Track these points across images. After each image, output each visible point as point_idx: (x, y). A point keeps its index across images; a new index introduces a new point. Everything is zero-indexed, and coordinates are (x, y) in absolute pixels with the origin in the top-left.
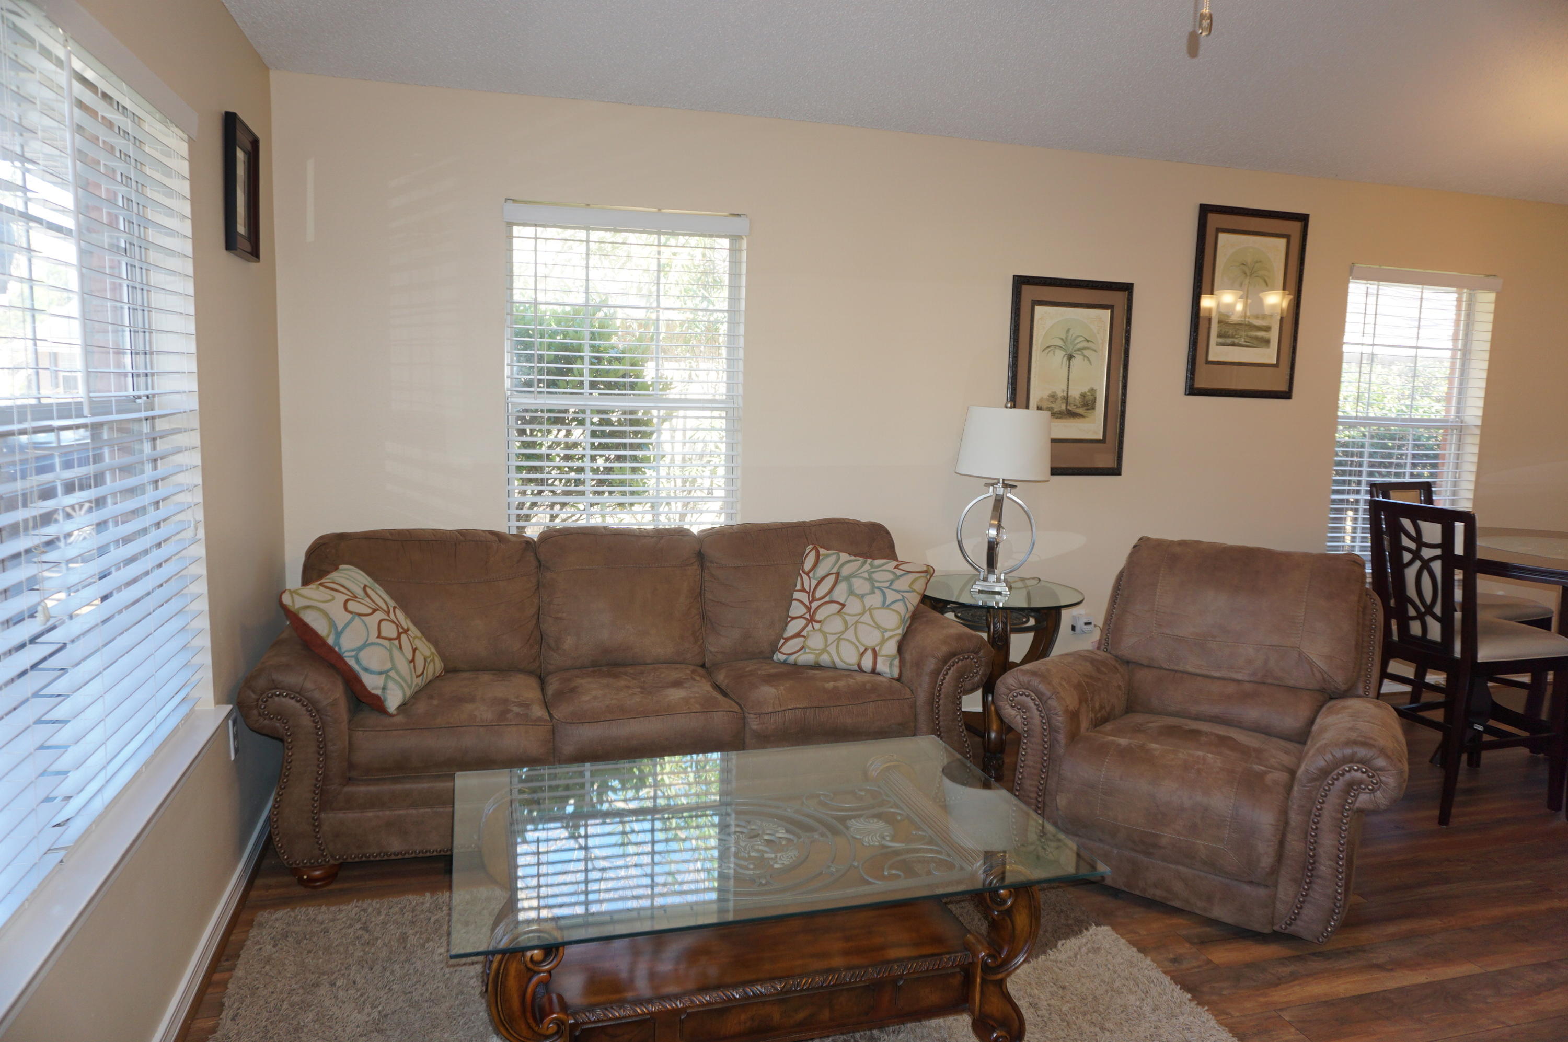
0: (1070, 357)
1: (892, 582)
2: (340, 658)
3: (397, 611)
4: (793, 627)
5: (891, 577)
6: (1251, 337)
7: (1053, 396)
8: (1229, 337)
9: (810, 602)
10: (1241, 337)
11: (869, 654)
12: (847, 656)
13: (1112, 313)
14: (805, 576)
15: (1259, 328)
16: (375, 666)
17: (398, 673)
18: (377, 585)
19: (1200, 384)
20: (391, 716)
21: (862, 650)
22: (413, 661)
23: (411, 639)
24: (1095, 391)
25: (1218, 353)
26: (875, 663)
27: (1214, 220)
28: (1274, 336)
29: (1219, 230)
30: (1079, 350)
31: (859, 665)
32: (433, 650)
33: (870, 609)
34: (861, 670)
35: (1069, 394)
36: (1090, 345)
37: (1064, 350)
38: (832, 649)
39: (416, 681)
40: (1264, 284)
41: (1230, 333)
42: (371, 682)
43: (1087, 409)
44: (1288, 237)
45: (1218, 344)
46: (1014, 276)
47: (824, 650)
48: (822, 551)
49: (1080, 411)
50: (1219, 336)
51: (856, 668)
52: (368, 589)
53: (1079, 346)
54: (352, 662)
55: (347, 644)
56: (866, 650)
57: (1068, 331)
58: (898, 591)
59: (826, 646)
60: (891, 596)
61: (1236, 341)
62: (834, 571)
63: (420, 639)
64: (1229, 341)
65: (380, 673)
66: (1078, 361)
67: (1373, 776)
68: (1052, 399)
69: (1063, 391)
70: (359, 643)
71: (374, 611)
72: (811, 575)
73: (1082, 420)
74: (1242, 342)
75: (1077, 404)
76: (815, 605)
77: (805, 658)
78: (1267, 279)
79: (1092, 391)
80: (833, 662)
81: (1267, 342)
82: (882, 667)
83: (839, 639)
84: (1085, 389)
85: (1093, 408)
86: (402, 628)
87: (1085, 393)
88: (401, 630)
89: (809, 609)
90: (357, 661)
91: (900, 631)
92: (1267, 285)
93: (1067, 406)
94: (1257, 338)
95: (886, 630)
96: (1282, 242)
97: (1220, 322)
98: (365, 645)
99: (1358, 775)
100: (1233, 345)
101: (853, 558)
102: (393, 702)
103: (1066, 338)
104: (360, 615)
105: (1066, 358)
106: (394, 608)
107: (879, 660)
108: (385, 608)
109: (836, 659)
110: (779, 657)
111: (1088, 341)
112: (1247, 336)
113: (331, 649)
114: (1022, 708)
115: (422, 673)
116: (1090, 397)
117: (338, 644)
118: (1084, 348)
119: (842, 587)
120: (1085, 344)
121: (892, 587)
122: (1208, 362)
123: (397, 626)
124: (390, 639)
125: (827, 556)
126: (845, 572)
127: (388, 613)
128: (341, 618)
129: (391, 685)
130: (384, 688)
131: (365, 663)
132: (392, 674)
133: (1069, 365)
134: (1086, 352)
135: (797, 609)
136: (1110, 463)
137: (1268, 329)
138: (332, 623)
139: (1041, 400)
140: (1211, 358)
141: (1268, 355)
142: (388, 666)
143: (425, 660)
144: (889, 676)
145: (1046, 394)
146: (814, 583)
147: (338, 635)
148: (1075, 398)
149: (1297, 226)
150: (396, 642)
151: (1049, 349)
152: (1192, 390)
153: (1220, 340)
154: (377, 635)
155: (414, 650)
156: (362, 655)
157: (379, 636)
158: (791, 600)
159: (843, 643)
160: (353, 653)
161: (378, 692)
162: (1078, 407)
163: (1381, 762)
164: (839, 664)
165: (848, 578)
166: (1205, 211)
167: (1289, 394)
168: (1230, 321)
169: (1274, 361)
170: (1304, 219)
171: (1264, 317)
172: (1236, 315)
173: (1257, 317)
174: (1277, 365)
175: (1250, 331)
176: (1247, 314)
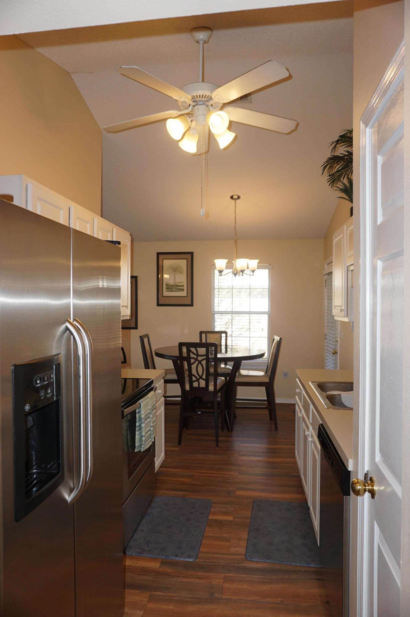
6: (177, 289)
8: (170, 289)
15: (180, 286)
19: (160, 303)
25: (166, 293)
27: (161, 257)
28: (185, 288)
29: (163, 259)
40: (180, 273)
44: (187, 259)
45: (166, 291)
50: (166, 289)
61: (172, 290)
64: (170, 290)
74: (174, 290)
78: (181, 271)
81: (183, 290)
92: (181, 273)
94: (179, 289)
96: (185, 261)
97: (166, 285)
100: (172, 291)
122: (163, 296)
136: (133, 326)
137: (183, 286)
141: (184, 294)
149: (190, 255)
152: (158, 305)
153: (167, 290)
166: (158, 254)
167: (192, 305)
168: (170, 284)
169: (186, 295)
170: (192, 254)
171: (181, 283)
172: (171, 283)
173: (179, 283)
174: (187, 297)
175: (177, 287)
176: (176, 282)
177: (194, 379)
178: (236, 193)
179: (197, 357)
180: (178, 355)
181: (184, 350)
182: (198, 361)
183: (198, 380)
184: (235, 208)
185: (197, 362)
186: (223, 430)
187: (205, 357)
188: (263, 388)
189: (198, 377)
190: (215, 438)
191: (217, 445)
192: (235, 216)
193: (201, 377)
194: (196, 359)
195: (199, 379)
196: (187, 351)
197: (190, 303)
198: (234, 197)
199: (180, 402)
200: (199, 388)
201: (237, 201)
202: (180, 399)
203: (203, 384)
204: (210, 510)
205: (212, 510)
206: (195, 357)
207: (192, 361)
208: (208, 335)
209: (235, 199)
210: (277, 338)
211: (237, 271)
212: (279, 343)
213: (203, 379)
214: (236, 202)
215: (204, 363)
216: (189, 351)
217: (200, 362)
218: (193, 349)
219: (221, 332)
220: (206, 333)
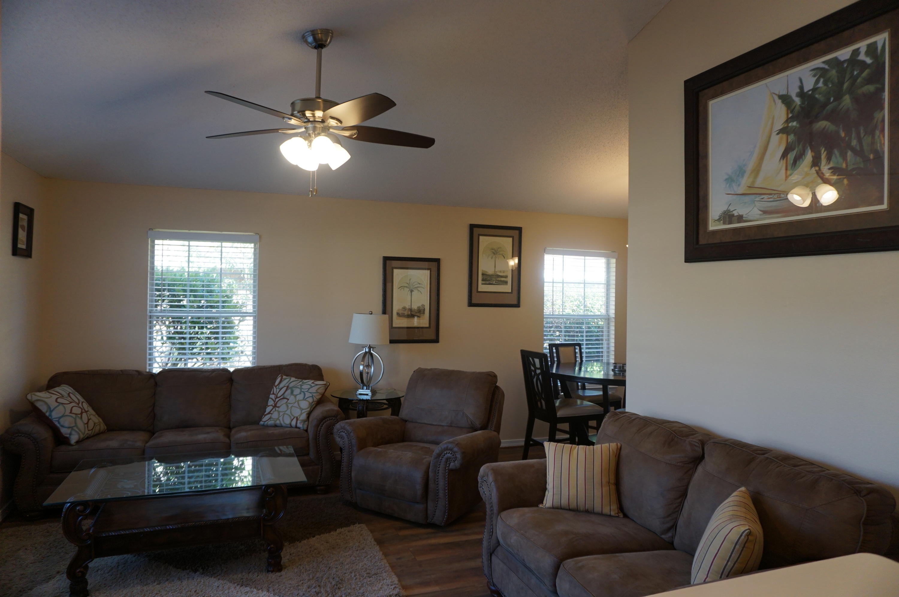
0: (412, 291)
1: (309, 389)
2: (51, 421)
3: (84, 404)
4: (268, 409)
5: (309, 387)
6: (498, 280)
7: (404, 308)
8: (488, 281)
9: (276, 399)
10: (494, 280)
11: (295, 419)
12: (287, 421)
13: (430, 271)
14: (275, 388)
15: (502, 277)
16: (66, 424)
17: (77, 428)
18: (76, 393)
19: (474, 301)
20: (72, 445)
21: (292, 418)
22: (87, 423)
23: (88, 415)
24: (425, 305)
25: (482, 288)
26: (297, 423)
27: (476, 231)
28: (509, 280)
29: (479, 235)
30: (416, 288)
31: (290, 424)
32: (101, 420)
33: (298, 401)
34: (291, 427)
35: (412, 307)
36: (421, 286)
37: (409, 288)
38: (281, 418)
39: (87, 432)
40: (503, 258)
41: (488, 279)
42: (64, 431)
43: (421, 314)
44: (513, 237)
45: (482, 284)
46: (383, 257)
47: (278, 419)
48: (284, 377)
49: (418, 314)
50: (483, 280)
51: (289, 426)
52: (71, 394)
53: (416, 286)
54: (56, 423)
55: (54, 415)
56: (294, 418)
57: (410, 279)
58: (310, 393)
59: (279, 417)
60: (308, 395)
61: (491, 282)
62: (287, 385)
63: (94, 415)
64: (488, 282)
65: (69, 428)
66: (415, 293)
67: (453, 455)
68: (403, 310)
69: (409, 306)
70: (60, 415)
71: (71, 403)
72: (277, 387)
73: (418, 318)
74: (494, 283)
75: (416, 311)
76: (277, 400)
77: (271, 422)
78: (504, 255)
79: (423, 306)
80: (281, 424)
81: (506, 283)
82: (299, 425)
83: (284, 414)
84: (420, 305)
85: (424, 313)
86: (85, 410)
88: (83, 411)
89: (274, 401)
90: (59, 423)
91: (309, 409)
93: (411, 312)
94: (501, 281)
95: (303, 409)
96: (511, 239)
97: (483, 274)
98: (63, 416)
99: (449, 455)
100: (490, 284)
101: (297, 379)
102: (74, 439)
103: (409, 283)
104: (63, 404)
105: (409, 292)
106: (82, 402)
107: (298, 422)
108: (77, 401)
109: (282, 422)
110: (262, 423)
111: (420, 284)
112: (496, 280)
113: (47, 418)
114: (342, 437)
115: (92, 429)
116: (422, 308)
117: (50, 415)
118: (418, 287)
119: (289, 391)
120: (419, 285)
121: (310, 391)
122: (478, 292)
123: (82, 409)
124: (76, 414)
125: (285, 379)
126: (291, 385)
127: (78, 404)
128: (53, 404)
129: (73, 432)
130: (70, 434)
131: (62, 423)
132: (75, 428)
133: (411, 294)
134: (419, 289)
135: (271, 402)
136: (433, 337)
137: (506, 277)
138: (49, 407)
139: (399, 310)
140: (479, 290)
141: (507, 288)
142: (73, 425)
143: (95, 424)
144: (302, 428)
145: (401, 307)
146: (278, 390)
147: (51, 411)
148: (415, 309)
149: (517, 232)
150: (80, 416)
151: (401, 288)
152: (471, 304)
153: (483, 282)
154: (69, 412)
155: (89, 420)
156: (62, 420)
157: (71, 413)
158: (268, 398)
159: (285, 415)
160: (57, 419)
161: (68, 436)
162: (416, 313)
163: (456, 449)
164: (283, 425)
165: (291, 388)
166: (472, 227)
167: (518, 306)
168: (488, 274)
169: (510, 291)
170: (520, 229)
171: (504, 272)
172: (490, 271)
173: (501, 272)
174: (511, 293)
175: (498, 278)
176: (496, 271)
219: (574, 345)
220: (557, 346)
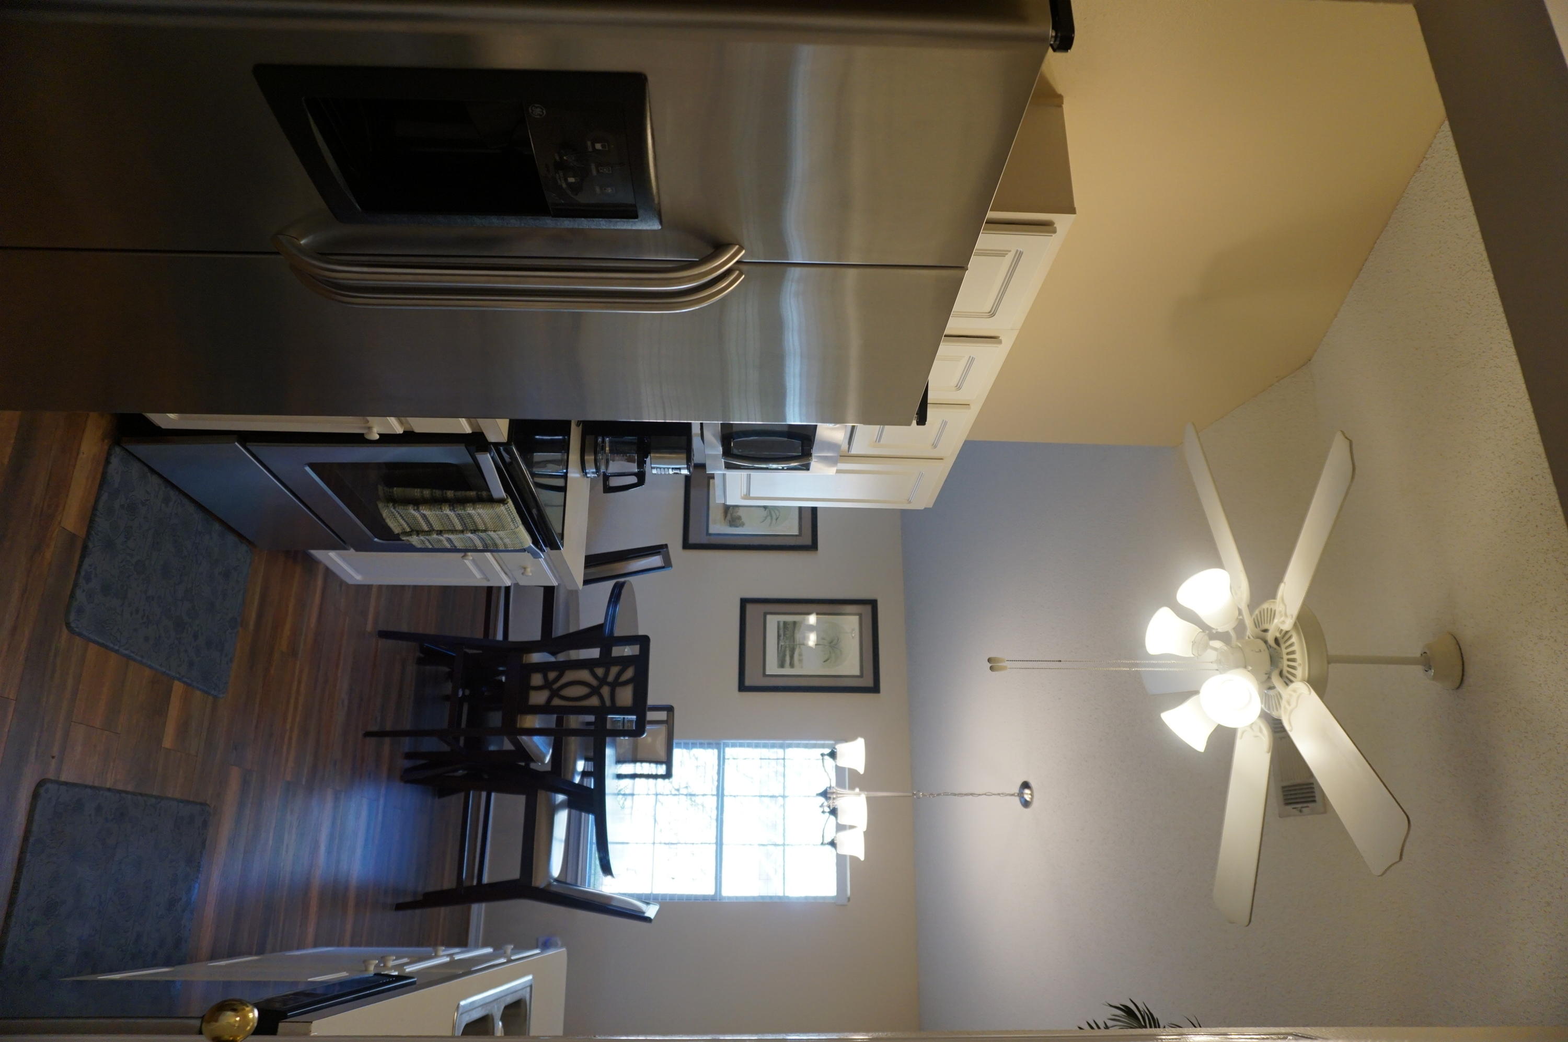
0: (765, 507)
6: (785, 651)
8: (784, 632)
10: (785, 642)
13: (796, 535)
15: (792, 657)
19: (750, 608)
24: (743, 527)
25: (773, 622)
27: (868, 609)
28: (787, 672)
29: (860, 615)
30: (770, 513)
35: (740, 508)
36: (774, 521)
40: (825, 659)
41: (787, 633)
43: (730, 521)
44: (861, 676)
45: (779, 623)
49: (729, 515)
50: (785, 623)
53: (773, 512)
61: (782, 638)
64: (782, 632)
66: (763, 513)
73: (723, 518)
74: (782, 643)
75: (734, 514)
78: (829, 660)
79: (743, 525)
81: (782, 665)
84: (744, 519)
85: (731, 525)
87: (741, 520)
92: (825, 662)
93: (732, 506)
94: (784, 656)
96: (857, 673)
97: (795, 623)
100: (779, 636)
111: (776, 519)
112: (786, 647)
116: (739, 523)
118: (771, 516)
120: (774, 517)
122: (765, 614)
133: (760, 507)
134: (769, 518)
136: (692, 540)
137: (792, 665)
140: (769, 617)
141: (772, 668)
148: (737, 512)
149: (870, 683)
152: (744, 602)
153: (782, 624)
162: (731, 514)
166: (873, 604)
167: (742, 687)
168: (796, 631)
169: (768, 673)
170: (875, 688)
171: (800, 661)
172: (801, 636)
173: (800, 655)
174: (765, 675)
175: (790, 651)
176: (802, 647)
177: (552, 675)
178: (1038, 796)
179: (608, 684)
180: (617, 633)
181: (628, 651)
182: (600, 686)
183: (547, 685)
184: (999, 794)
185: (594, 682)
186: (408, 756)
187: (608, 703)
188: (514, 873)
189: (556, 686)
190: (388, 728)
191: (368, 734)
192: (979, 795)
193: (555, 694)
194: (603, 681)
195: (551, 689)
196: (625, 656)
197: (748, 683)
198: (1027, 791)
199: (491, 637)
200: (527, 688)
201: (1017, 800)
202: (500, 637)
203: (538, 698)
204: (198, 688)
205: (198, 693)
206: (611, 678)
207: (600, 672)
208: (663, 729)
209: (1021, 795)
210: (651, 911)
211: (834, 799)
212: (638, 916)
213: (550, 699)
214: (1013, 797)
215: (594, 701)
216: (625, 662)
217: (595, 691)
218: (629, 673)
219: (668, 762)
220: (669, 723)
